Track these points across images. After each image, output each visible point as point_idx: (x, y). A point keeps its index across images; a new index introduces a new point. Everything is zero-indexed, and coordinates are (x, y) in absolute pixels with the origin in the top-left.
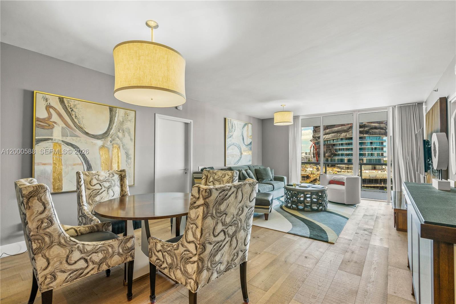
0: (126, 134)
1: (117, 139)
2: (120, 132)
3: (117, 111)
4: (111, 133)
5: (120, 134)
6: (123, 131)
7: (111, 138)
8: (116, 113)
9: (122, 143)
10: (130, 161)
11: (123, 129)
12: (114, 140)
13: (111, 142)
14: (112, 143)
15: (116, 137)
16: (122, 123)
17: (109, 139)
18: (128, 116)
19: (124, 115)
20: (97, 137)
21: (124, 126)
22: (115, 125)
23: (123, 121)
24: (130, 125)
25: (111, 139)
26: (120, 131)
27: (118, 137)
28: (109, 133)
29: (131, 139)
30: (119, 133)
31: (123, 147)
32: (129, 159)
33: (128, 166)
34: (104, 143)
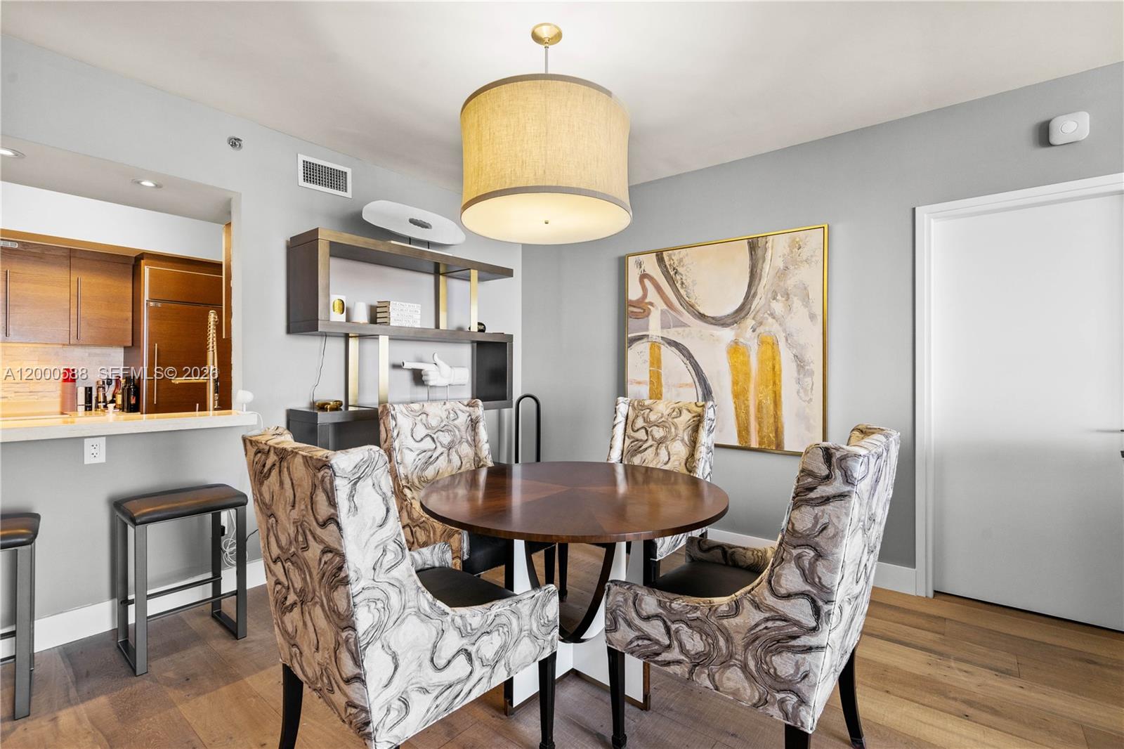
0: (797, 303)
1: (770, 320)
2: (777, 301)
3: (769, 245)
4: (753, 307)
5: (778, 307)
6: (788, 294)
7: (753, 319)
8: (766, 249)
9: (784, 331)
10: (808, 380)
11: (787, 289)
12: (761, 324)
13: (754, 331)
14: (758, 331)
15: (766, 315)
16: (783, 273)
17: (750, 322)
18: (799, 248)
19: (787, 251)
20: (721, 322)
21: (789, 282)
22: (764, 281)
23: (786, 268)
24: (809, 276)
25: (753, 322)
26: (779, 297)
27: (772, 315)
28: (750, 307)
29: (812, 317)
30: (774, 304)
31: (787, 340)
32: (804, 375)
33: (802, 394)
34: (737, 335)
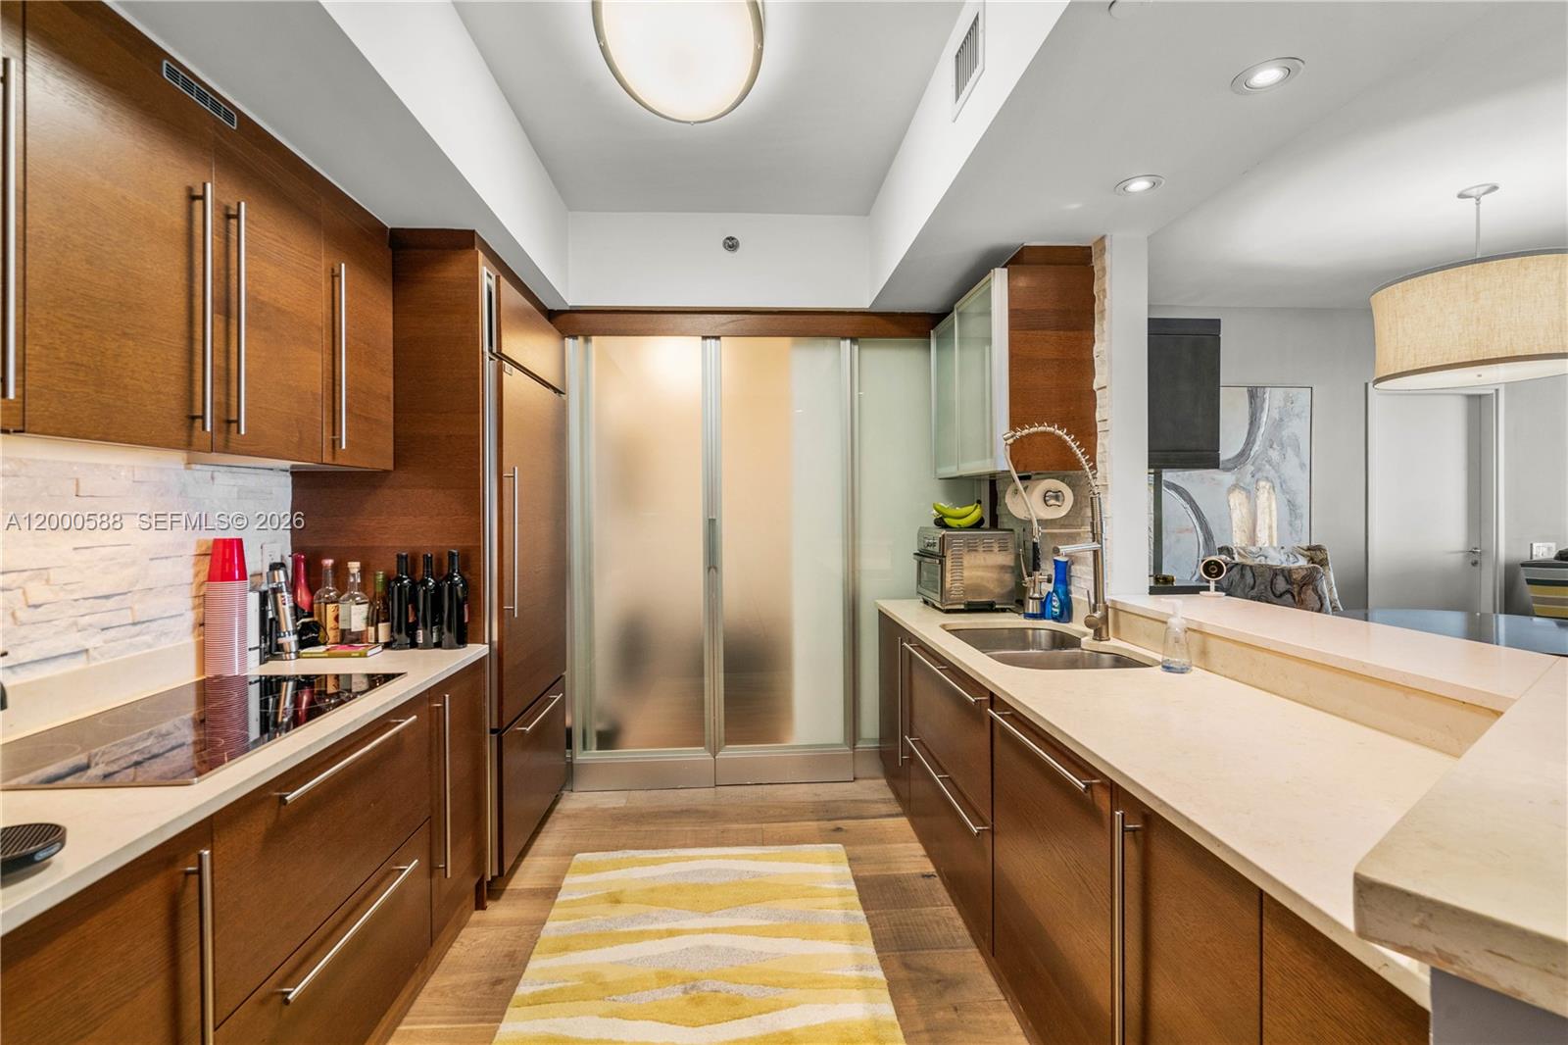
0: (1290, 452)
1: (1267, 466)
2: (1274, 449)
3: (1267, 396)
4: (1252, 453)
5: (1274, 454)
6: (1282, 444)
7: (1253, 464)
8: (1264, 400)
9: (1280, 477)
10: (1298, 522)
11: (1281, 439)
12: (1259, 470)
13: (1253, 476)
14: (1257, 476)
15: (1264, 462)
16: (1278, 424)
17: (1249, 468)
18: (1292, 403)
19: (1282, 404)
20: (1222, 466)
21: (1283, 433)
22: (1262, 430)
23: (1281, 420)
24: (1298, 428)
25: (1253, 468)
26: (1275, 446)
27: (1269, 462)
28: (1249, 454)
29: (1302, 465)
30: (1271, 452)
31: (1281, 486)
32: (1296, 518)
33: (1294, 535)
34: (1238, 480)
